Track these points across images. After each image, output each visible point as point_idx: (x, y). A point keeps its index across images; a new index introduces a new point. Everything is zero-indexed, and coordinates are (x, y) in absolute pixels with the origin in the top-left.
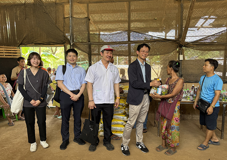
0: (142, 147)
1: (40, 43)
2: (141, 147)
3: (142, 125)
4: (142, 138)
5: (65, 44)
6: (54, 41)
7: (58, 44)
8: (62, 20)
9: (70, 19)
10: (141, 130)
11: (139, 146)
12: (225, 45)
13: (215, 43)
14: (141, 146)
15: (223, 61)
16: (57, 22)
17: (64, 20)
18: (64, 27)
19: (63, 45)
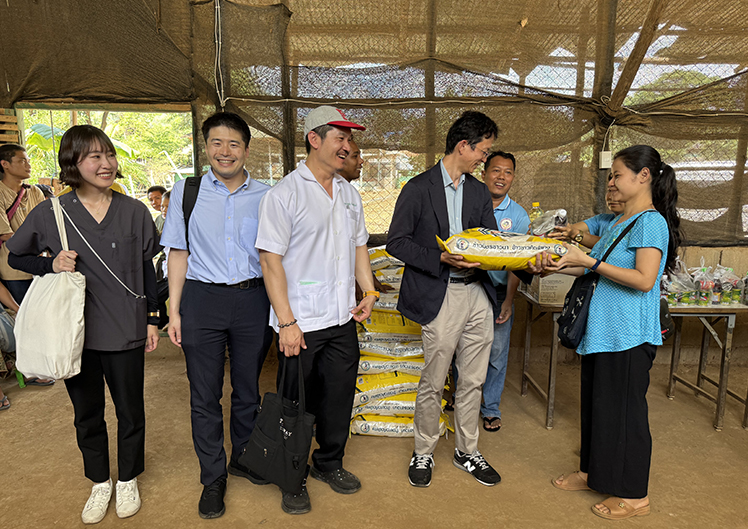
0: (477, 466)
1: (99, 95)
2: (473, 468)
3: (476, 395)
4: (477, 438)
5: (194, 102)
6: (153, 88)
7: (169, 101)
8: (183, 11)
9: (218, 7)
10: (474, 411)
11: (468, 464)
12: (744, 120)
13: (713, 112)
14: (473, 463)
15: (733, 172)
16: (164, 19)
17: (192, 13)
18: (192, 36)
19: (188, 106)
